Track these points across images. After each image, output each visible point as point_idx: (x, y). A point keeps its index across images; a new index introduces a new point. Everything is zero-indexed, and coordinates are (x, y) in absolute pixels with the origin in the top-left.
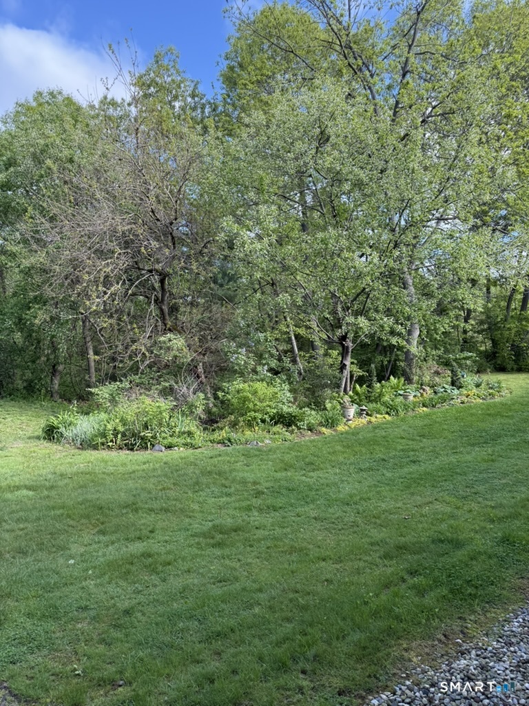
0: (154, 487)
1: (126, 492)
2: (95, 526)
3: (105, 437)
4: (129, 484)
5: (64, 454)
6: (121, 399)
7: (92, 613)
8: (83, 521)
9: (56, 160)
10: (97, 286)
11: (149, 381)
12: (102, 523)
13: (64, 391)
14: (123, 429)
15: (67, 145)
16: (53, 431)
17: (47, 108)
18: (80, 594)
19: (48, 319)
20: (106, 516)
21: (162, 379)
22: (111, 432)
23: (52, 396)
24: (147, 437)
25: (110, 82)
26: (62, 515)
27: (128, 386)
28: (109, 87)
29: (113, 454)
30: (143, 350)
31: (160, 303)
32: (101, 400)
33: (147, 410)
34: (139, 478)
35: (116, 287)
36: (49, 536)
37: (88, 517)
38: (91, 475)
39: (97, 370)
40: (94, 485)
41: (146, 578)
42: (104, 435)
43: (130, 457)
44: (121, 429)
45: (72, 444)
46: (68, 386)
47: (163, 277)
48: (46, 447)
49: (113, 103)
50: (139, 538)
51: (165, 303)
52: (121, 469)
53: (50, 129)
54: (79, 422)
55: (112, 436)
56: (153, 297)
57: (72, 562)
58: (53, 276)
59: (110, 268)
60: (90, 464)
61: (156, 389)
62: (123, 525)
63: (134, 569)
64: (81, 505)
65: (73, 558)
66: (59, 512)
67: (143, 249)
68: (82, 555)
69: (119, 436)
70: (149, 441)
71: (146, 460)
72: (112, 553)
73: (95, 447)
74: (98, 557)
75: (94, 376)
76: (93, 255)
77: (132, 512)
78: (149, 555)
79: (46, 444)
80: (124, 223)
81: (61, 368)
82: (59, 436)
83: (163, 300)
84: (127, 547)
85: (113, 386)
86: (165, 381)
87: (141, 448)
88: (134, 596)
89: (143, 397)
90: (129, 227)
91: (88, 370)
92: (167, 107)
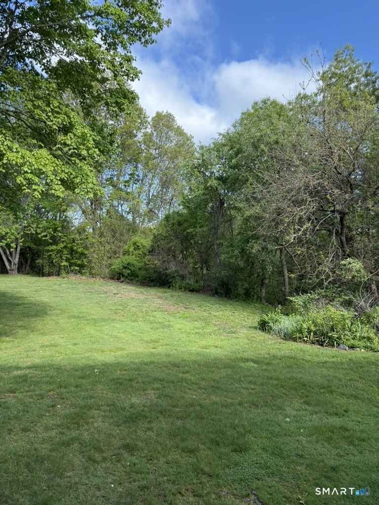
0: (343, 377)
1: (321, 377)
2: (301, 397)
3: (302, 333)
4: (323, 371)
5: (274, 341)
6: (311, 306)
7: (308, 462)
8: (293, 392)
9: (267, 144)
10: (294, 225)
11: (332, 295)
12: (307, 396)
13: (268, 297)
14: (315, 329)
15: (274, 133)
16: (265, 325)
17: (261, 112)
18: (297, 445)
19: (260, 249)
20: (309, 391)
21: (343, 294)
22: (306, 330)
23: (261, 300)
24: (334, 337)
25: (306, 84)
26: (278, 385)
27: (317, 297)
28: (305, 87)
29: (308, 347)
30: (327, 271)
31: (339, 235)
32: (297, 306)
33: (332, 316)
34: (330, 368)
35: (308, 225)
36: (270, 398)
37: (295, 389)
38: (294, 360)
39: (290, 284)
40: (297, 367)
41: (345, 446)
42: (301, 332)
43: (322, 351)
44: (313, 328)
45: (278, 335)
46: (271, 294)
47: (343, 214)
48: (260, 335)
49: (305, 97)
50: (336, 414)
51: (344, 234)
52: (316, 359)
53: (263, 125)
54: (283, 320)
55: (306, 333)
56: (334, 230)
57: (288, 419)
58: (263, 221)
59: (303, 212)
60: (293, 351)
61: (338, 301)
62: (323, 401)
63: (335, 437)
64: (290, 380)
65: (289, 417)
66: (275, 382)
67: (328, 196)
68: (294, 417)
69: (312, 334)
70: (335, 340)
71: (334, 355)
72: (316, 420)
73: (295, 340)
74: (306, 421)
75: (288, 288)
76: (292, 204)
77: (328, 392)
78: (346, 430)
79: (260, 333)
80: (314, 180)
81: (267, 281)
82: (269, 328)
83: (342, 233)
84: (327, 419)
85: (305, 297)
86: (345, 295)
87: (329, 345)
88: (337, 458)
89: (329, 306)
90: (318, 181)
91: (284, 284)
92: (345, 90)
